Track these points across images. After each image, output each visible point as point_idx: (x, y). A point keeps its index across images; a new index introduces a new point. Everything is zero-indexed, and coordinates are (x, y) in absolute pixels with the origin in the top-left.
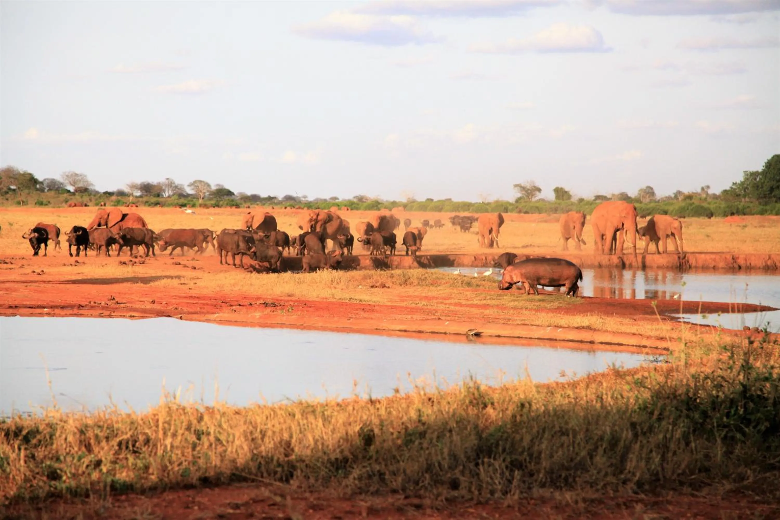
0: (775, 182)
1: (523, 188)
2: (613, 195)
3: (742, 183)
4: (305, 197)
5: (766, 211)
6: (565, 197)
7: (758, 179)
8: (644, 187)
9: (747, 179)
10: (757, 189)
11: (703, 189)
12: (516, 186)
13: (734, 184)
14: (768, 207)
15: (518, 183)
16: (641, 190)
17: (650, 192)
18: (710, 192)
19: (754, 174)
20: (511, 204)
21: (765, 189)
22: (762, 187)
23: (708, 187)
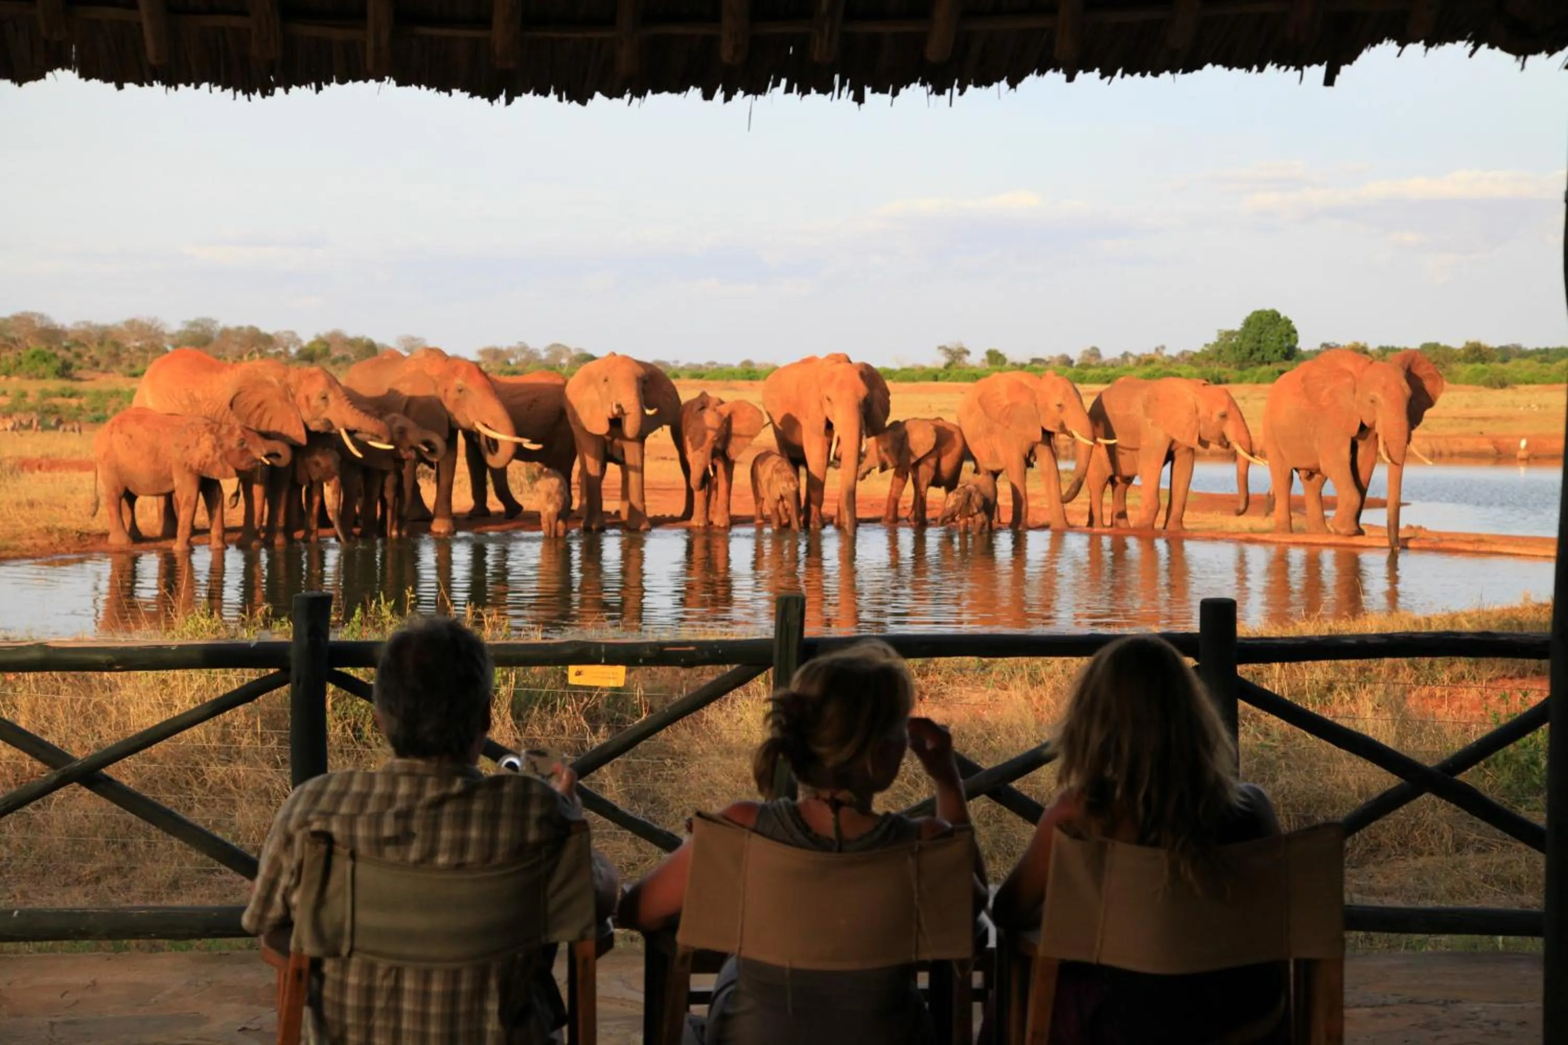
0: (1255, 343)
1: (948, 351)
2: (1051, 357)
3: (1216, 344)
4: (677, 362)
5: (1246, 377)
6: (999, 361)
7: (1234, 340)
8: (1088, 347)
9: (1221, 339)
10: (1235, 352)
11: (1157, 349)
12: (940, 348)
13: (1206, 345)
14: (1246, 373)
15: (942, 344)
16: (1085, 352)
17: (1095, 353)
18: (1166, 353)
19: (1229, 334)
20: (941, 371)
21: (1243, 351)
22: (1240, 349)
23: (1163, 347)
